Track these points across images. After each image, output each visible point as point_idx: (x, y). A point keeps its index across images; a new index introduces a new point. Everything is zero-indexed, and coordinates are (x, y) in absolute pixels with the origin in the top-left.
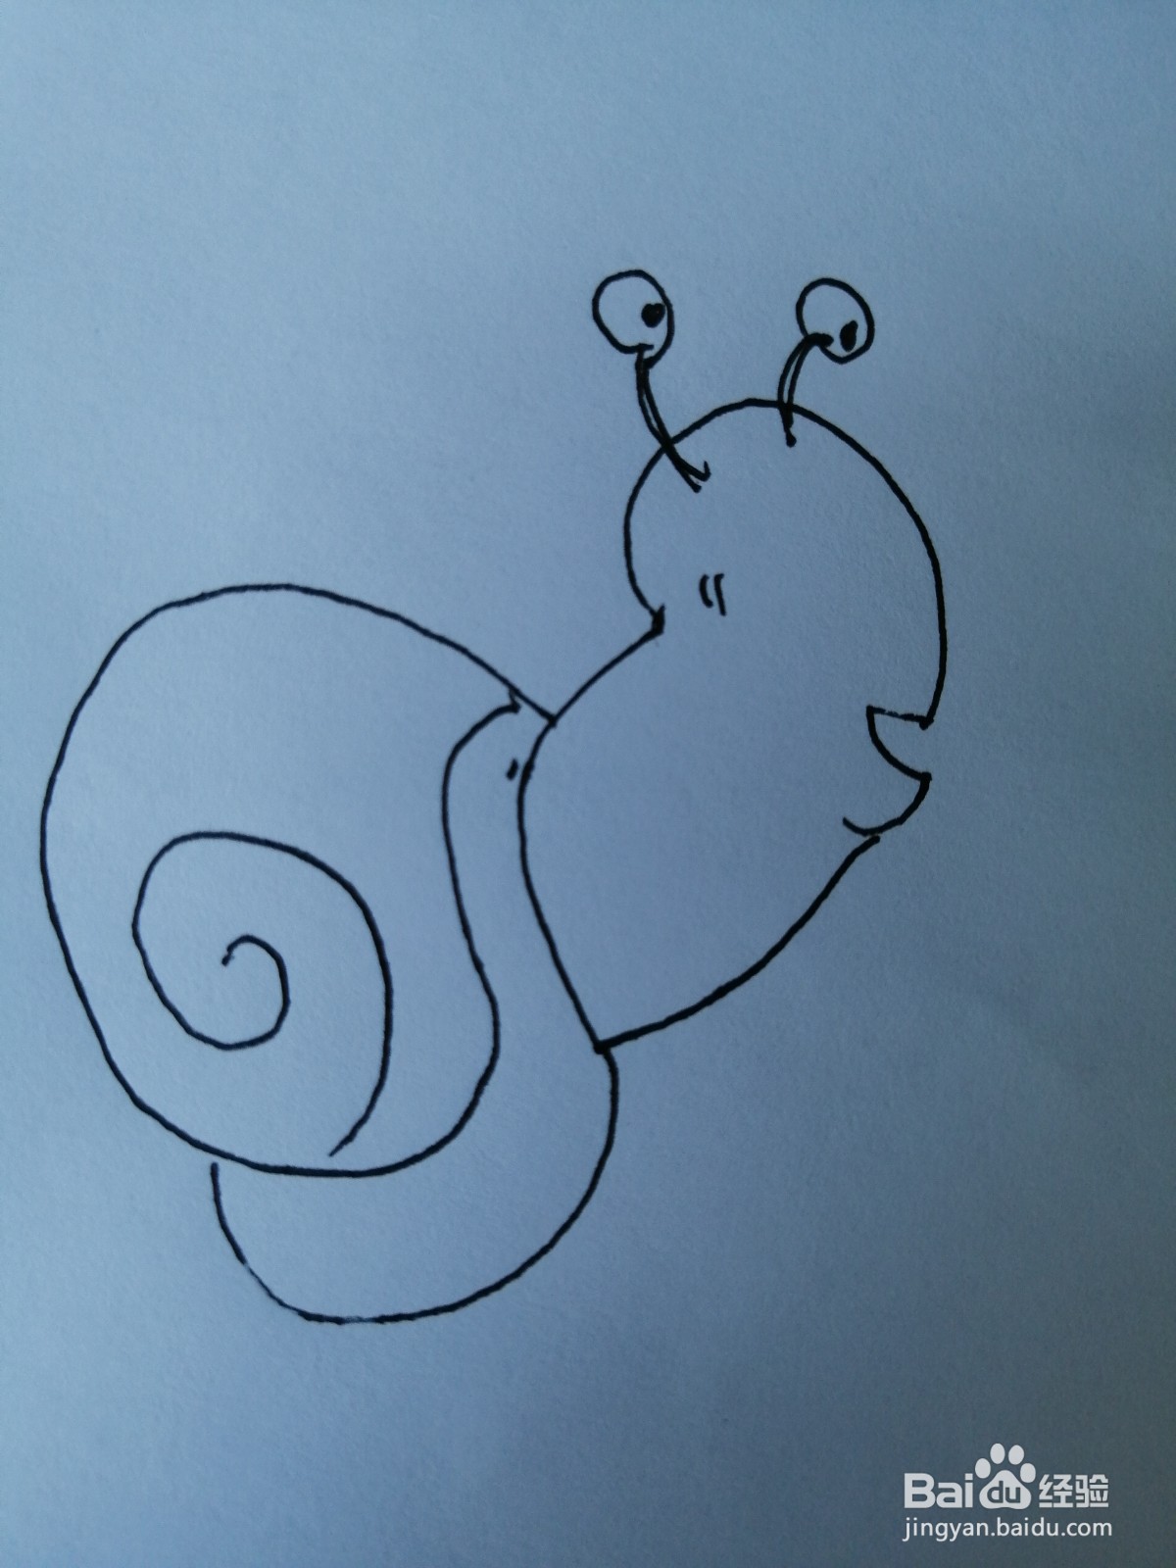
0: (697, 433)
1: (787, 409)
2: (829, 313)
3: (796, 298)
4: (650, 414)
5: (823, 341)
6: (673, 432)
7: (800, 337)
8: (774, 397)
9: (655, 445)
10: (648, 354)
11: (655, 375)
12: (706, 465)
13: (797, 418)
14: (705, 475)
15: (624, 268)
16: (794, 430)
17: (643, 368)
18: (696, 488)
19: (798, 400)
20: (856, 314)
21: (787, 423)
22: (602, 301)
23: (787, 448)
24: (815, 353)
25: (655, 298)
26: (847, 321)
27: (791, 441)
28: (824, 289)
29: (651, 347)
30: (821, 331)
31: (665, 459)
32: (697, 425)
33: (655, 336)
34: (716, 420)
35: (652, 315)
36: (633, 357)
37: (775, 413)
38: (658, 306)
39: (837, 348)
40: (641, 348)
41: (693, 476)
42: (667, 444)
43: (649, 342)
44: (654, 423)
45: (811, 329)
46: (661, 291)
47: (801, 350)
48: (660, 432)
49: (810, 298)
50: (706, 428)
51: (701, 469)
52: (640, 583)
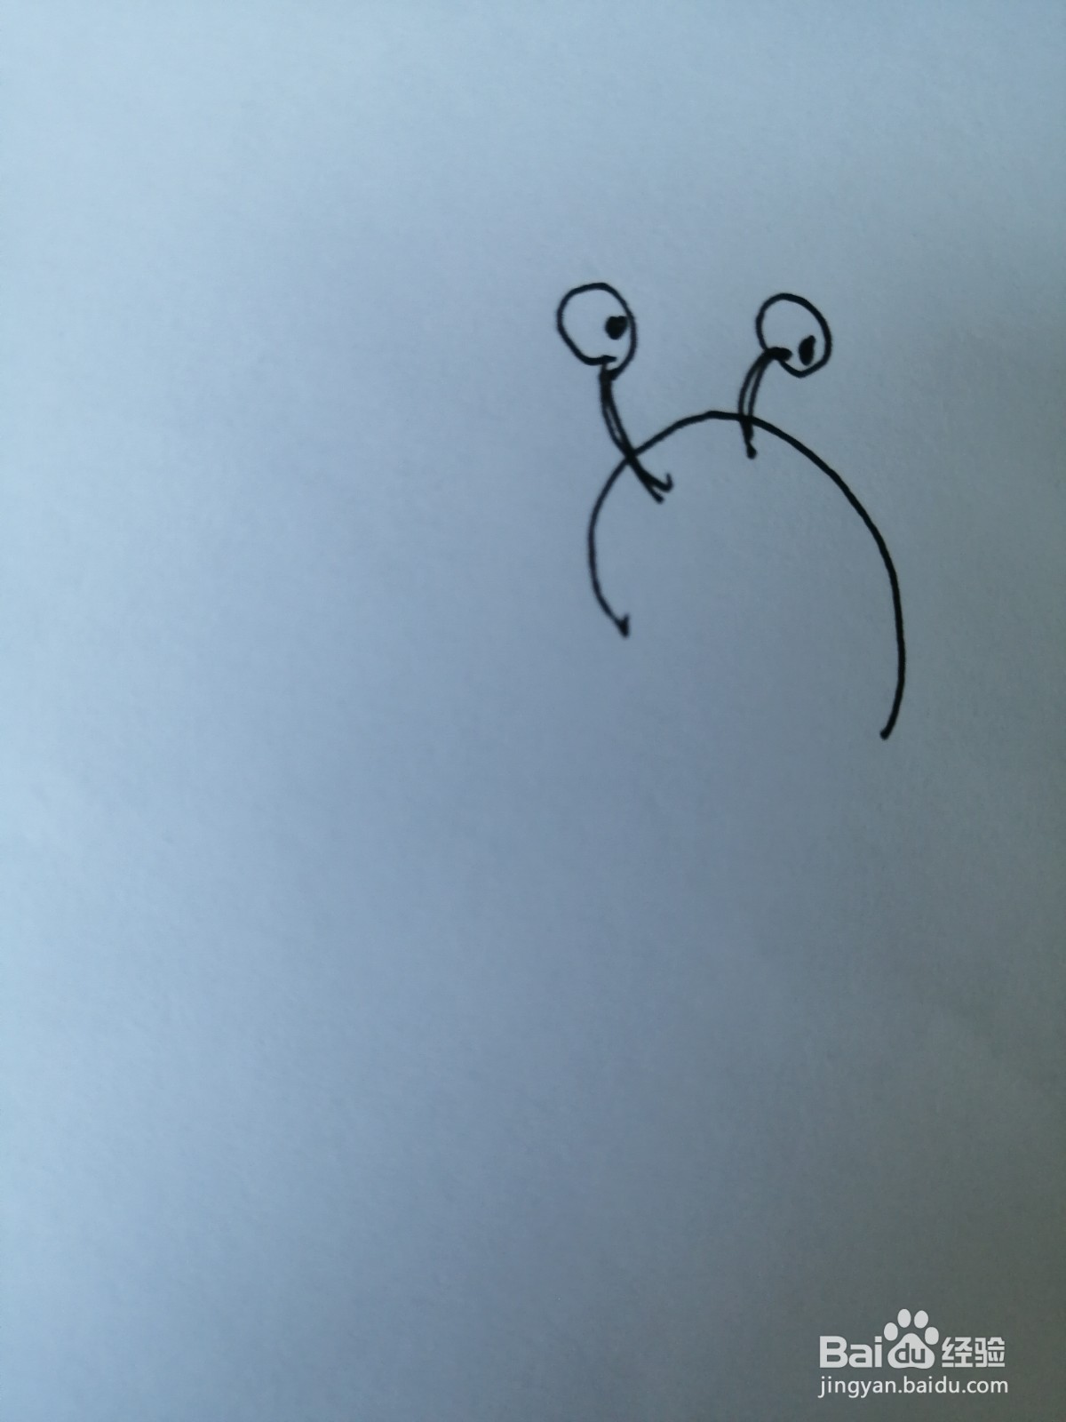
0: (660, 445)
1: (748, 422)
2: (788, 328)
3: (755, 312)
4: (614, 425)
5: (781, 355)
6: (636, 441)
7: (759, 351)
8: (733, 409)
9: (617, 456)
10: (612, 366)
11: (619, 387)
12: (669, 477)
13: (757, 430)
14: (667, 486)
15: (588, 281)
16: (755, 443)
17: (607, 379)
18: (659, 499)
19: (759, 413)
20: (814, 329)
21: (748, 435)
22: (567, 313)
23: (748, 460)
24: (774, 367)
25: (618, 311)
26: (805, 335)
27: (751, 453)
28: (783, 304)
29: (612, 359)
30: (780, 344)
31: (628, 472)
32: (659, 437)
33: (618, 348)
34: (679, 432)
35: (615, 327)
36: (596, 369)
37: (735, 427)
38: (621, 319)
39: (795, 362)
40: (605, 360)
41: (656, 487)
42: (630, 455)
43: (612, 354)
44: (618, 435)
45: (771, 343)
46: (623, 303)
47: (760, 366)
48: (623, 443)
49: (770, 312)
50: (669, 440)
51: (663, 479)
52: (606, 592)
